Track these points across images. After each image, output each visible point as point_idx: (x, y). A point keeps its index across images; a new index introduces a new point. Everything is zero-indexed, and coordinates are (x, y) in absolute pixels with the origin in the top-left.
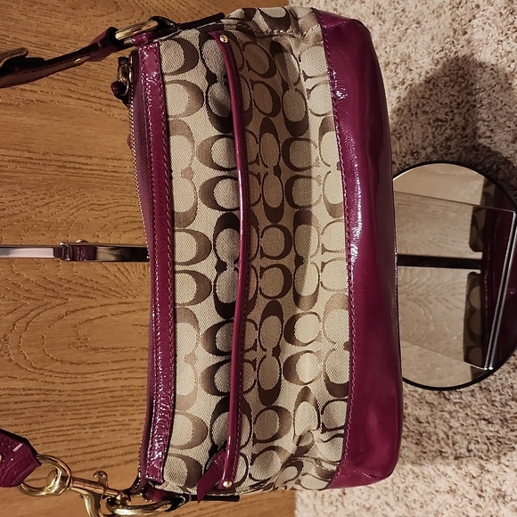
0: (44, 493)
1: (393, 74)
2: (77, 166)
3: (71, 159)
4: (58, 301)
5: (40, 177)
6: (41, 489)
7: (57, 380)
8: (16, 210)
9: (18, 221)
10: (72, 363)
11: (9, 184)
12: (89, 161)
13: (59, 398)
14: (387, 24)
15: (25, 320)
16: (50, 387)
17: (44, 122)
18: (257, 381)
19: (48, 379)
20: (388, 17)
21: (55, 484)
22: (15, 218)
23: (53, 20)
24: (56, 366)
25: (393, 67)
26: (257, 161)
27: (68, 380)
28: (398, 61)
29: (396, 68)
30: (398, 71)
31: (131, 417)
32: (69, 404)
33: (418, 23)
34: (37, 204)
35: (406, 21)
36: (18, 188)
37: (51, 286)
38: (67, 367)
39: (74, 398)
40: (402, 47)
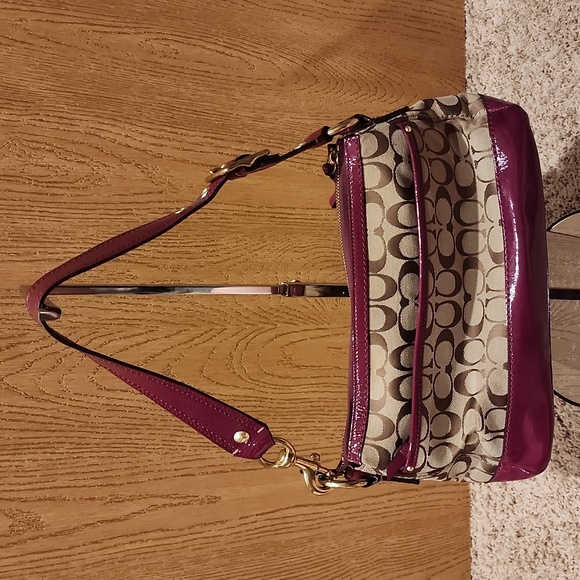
0: (276, 466)
1: (560, 127)
2: (284, 216)
3: (279, 210)
4: (270, 326)
5: (256, 227)
6: (274, 463)
7: (269, 390)
8: (238, 254)
9: (240, 262)
10: (280, 377)
11: (233, 233)
12: (293, 212)
13: (271, 405)
14: (555, 81)
15: (245, 341)
16: (264, 395)
17: (259, 182)
18: (433, 391)
19: (262, 389)
20: (556, 75)
21: (284, 459)
22: (238, 260)
23: (265, 97)
24: (267, 379)
25: (560, 120)
26: (433, 221)
27: (277, 391)
28: (565, 115)
29: (563, 122)
30: (565, 124)
31: (327, 424)
32: (278, 410)
34: (253, 248)
35: (573, 79)
36: (239, 236)
37: (265, 314)
38: (276, 380)
39: (282, 406)
40: (568, 103)
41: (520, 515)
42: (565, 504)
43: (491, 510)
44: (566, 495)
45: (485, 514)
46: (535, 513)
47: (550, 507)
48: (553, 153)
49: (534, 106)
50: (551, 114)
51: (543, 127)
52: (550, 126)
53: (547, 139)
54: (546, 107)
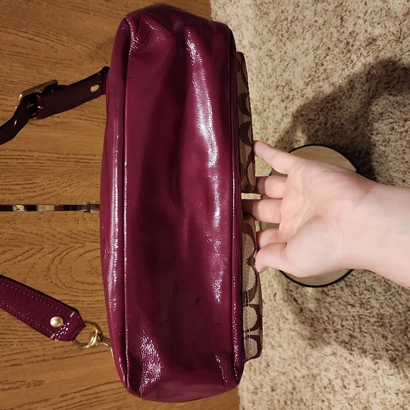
0: (88, 346)
1: (282, 93)
2: (86, 161)
3: (82, 157)
4: (79, 245)
5: (65, 169)
6: (86, 344)
7: (80, 294)
8: (52, 190)
9: (53, 196)
10: (89, 284)
11: (46, 174)
12: (94, 158)
13: (82, 306)
14: (276, 62)
15: (59, 257)
16: (77, 299)
17: (66, 135)
19: (75, 294)
20: (276, 57)
21: (94, 340)
22: (51, 194)
23: (68, 73)
24: (78, 285)
25: (281, 88)
27: (87, 295)
28: (284, 84)
29: (283, 89)
30: (285, 90)
33: (295, 60)
34: (63, 185)
35: (287, 59)
36: (52, 176)
37: (74, 236)
38: (86, 287)
40: (286, 76)
41: (273, 374)
42: (304, 361)
43: (252, 374)
44: (304, 355)
45: (248, 377)
46: (283, 371)
47: (293, 365)
48: (278, 111)
49: (263, 80)
50: (274, 84)
51: (270, 94)
52: (275, 93)
53: (273, 102)
54: (271, 80)
